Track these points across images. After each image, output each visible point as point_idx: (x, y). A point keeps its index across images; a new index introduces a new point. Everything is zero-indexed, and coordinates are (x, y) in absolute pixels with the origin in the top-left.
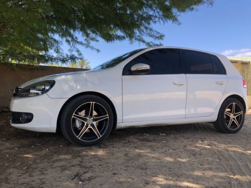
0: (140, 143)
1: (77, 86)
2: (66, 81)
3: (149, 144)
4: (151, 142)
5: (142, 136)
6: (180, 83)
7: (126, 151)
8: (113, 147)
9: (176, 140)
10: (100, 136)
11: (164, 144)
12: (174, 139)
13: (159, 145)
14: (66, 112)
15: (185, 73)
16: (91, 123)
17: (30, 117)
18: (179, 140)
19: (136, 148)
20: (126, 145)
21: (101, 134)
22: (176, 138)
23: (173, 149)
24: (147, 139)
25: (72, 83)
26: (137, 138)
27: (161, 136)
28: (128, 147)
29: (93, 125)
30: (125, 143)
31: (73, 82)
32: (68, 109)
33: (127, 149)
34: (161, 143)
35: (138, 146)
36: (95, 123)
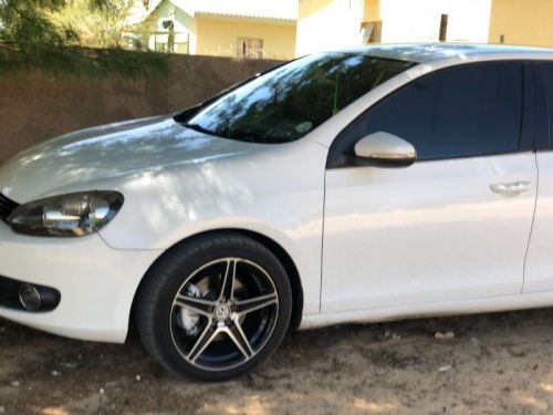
0: (369, 372)
1: (187, 212)
2: (154, 195)
3: (398, 375)
4: (403, 367)
5: (377, 340)
6: (514, 188)
7: (326, 404)
8: (289, 387)
9: (484, 360)
10: (249, 354)
11: (443, 380)
12: (478, 358)
13: (427, 381)
14: (157, 291)
15: (535, 149)
16: (226, 318)
17: (49, 297)
18: (493, 365)
19: (356, 391)
20: (329, 379)
21: (255, 346)
22: (485, 352)
23: (467, 403)
24: (393, 355)
25: (173, 203)
26: (361, 350)
27: (439, 341)
28: (332, 387)
29: (230, 323)
30: (325, 372)
31: (175, 199)
32: (162, 281)
33: (330, 396)
34: (434, 375)
35: (363, 383)
36: (235, 317)
